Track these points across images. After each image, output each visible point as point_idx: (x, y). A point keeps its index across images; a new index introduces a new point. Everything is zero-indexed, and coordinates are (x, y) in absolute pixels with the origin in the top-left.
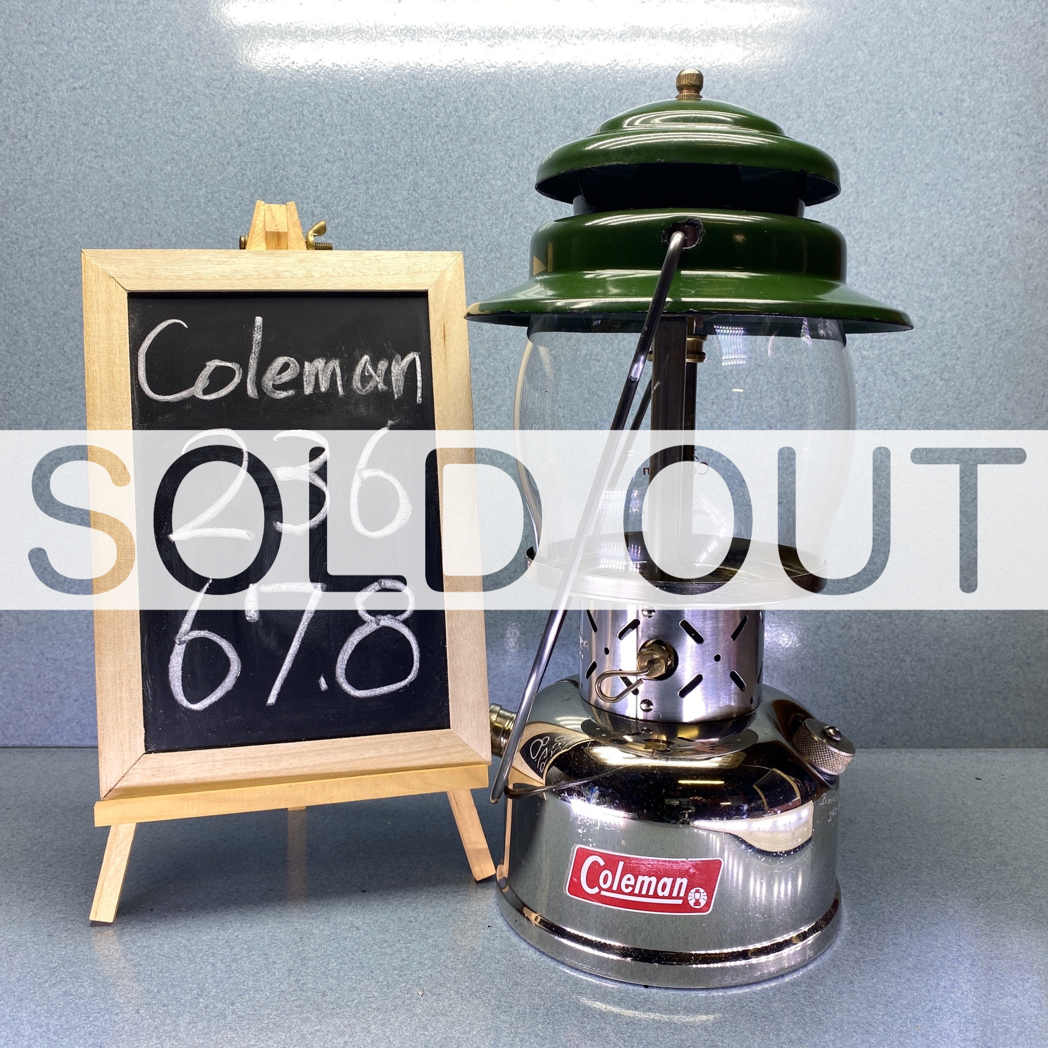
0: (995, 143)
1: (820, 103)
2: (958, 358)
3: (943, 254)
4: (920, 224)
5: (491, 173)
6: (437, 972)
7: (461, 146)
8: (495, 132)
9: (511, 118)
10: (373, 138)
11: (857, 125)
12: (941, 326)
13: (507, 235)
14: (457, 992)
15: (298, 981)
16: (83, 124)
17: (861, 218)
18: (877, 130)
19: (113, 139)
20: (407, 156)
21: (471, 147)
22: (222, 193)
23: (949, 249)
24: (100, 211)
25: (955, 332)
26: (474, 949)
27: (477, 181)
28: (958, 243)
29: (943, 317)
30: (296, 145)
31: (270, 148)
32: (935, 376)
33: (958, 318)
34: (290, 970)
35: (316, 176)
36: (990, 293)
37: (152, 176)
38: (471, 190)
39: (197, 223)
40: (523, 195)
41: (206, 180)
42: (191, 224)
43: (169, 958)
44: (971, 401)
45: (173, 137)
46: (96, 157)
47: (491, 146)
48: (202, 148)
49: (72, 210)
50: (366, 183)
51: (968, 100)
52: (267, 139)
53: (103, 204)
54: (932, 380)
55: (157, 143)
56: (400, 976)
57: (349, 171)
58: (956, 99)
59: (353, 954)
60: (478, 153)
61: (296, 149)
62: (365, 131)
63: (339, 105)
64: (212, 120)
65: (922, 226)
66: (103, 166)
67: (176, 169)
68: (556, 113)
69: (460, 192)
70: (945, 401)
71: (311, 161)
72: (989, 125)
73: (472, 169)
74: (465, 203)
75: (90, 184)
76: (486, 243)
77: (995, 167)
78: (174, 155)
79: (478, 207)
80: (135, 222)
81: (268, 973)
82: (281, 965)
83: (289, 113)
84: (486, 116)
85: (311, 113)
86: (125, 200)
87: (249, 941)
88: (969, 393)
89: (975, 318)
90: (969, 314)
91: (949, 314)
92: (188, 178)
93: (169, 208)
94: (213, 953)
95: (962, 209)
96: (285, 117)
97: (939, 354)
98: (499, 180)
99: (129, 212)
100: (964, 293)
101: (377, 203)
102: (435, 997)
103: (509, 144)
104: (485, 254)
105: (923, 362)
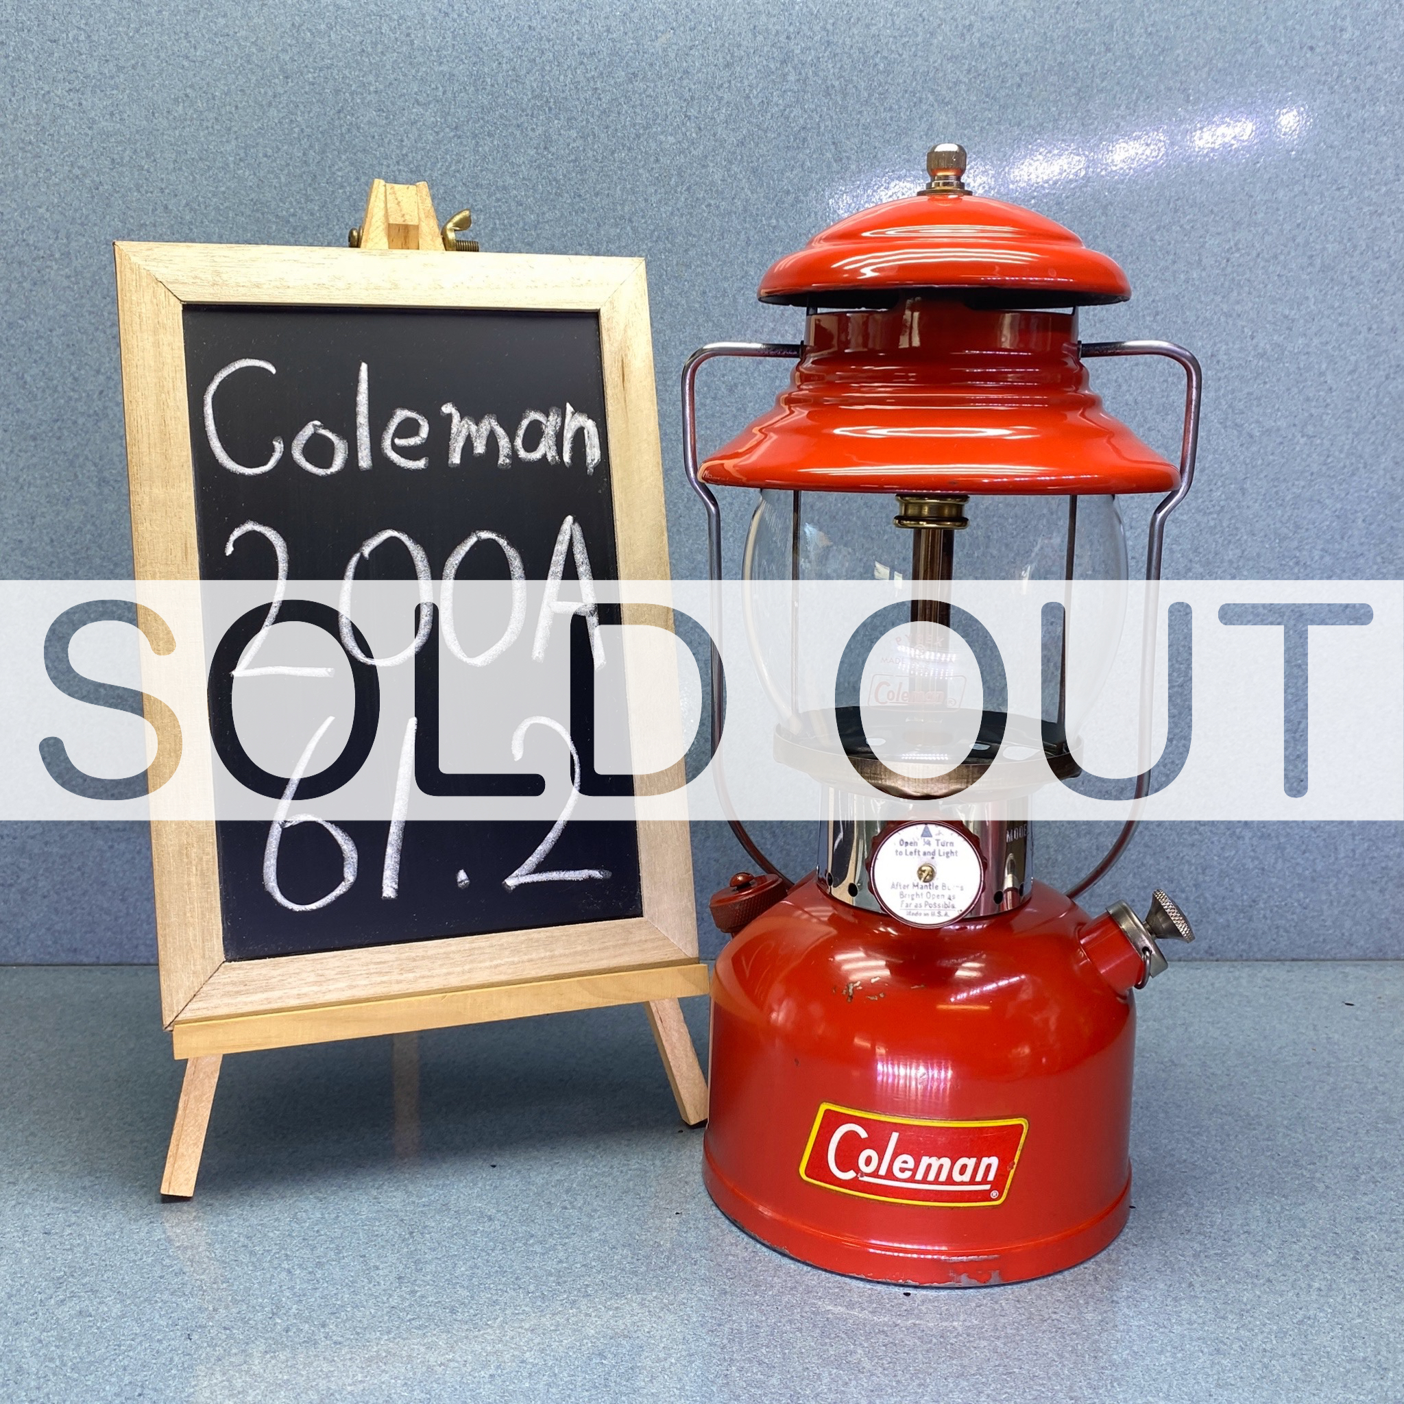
0: (1387, 93)
1: (1138, 30)
2: (1327, 405)
3: (1309, 253)
4: (1278, 209)
5: (660, 124)
6: (611, 1278)
7: (615, 83)
8: (666, 64)
9: (689, 44)
10: (486, 70)
11: (1191, 62)
12: (1304, 358)
13: (682, 215)
14: (642, 1305)
15: (413, 1292)
16: (51, 41)
17: (1194, 199)
18: (1220, 71)
19: (96, 63)
20: (535, 97)
21: (631, 86)
22: (260, 148)
23: (1318, 247)
24: (76, 171)
25: (1324, 366)
26: (659, 1245)
27: (638, 136)
28: (1331, 238)
29: (1308, 345)
30: (371, 78)
31: (331, 83)
32: (1293, 429)
33: (1329, 347)
34: (400, 1278)
35: (402, 125)
36: (1375, 312)
37: (155, 121)
38: (630, 149)
39: (224, 193)
40: (706, 157)
41: (236, 129)
42: (214, 195)
43: (224, 1262)
44: (1345, 467)
45: (186, 63)
46: (70, 90)
47: (659, 84)
48: (230, 81)
49: (35, 171)
50: (475, 136)
51: (1350, 29)
52: (328, 68)
53: (81, 162)
54: (1290, 437)
55: (161, 72)
56: (559, 1284)
57: (449, 118)
58: (1333, 28)
59: (488, 1254)
60: (640, 94)
61: (370, 84)
62: (475, 59)
63: (435, 19)
64: (246, 39)
65: (1281, 212)
66: (80, 104)
67: (191, 111)
68: (755, 37)
69: (613, 153)
70: (1308, 466)
71: (393, 104)
72: (1380, 67)
73: (632, 118)
74: (621, 169)
75: (62, 132)
76: (652, 227)
77: (1386, 128)
78: (188, 91)
79: (640, 175)
80: (130, 189)
81: (370, 1282)
82: (386, 1271)
83: (360, 29)
84: (652, 41)
85: (393, 30)
86: (116, 156)
87: (337, 1238)
88: (1342, 456)
89: (1353, 346)
90: (1344, 342)
91: (1316, 341)
92: (210, 125)
93: (180, 169)
94: (287, 1255)
95: (1338, 189)
96: (355, 36)
97: (1301, 398)
98: (671, 135)
99: (121, 174)
100: (1339, 310)
101: (490, 166)
102: (611, 1313)
103: (685, 82)
104: (650, 245)
105: (1278, 410)
